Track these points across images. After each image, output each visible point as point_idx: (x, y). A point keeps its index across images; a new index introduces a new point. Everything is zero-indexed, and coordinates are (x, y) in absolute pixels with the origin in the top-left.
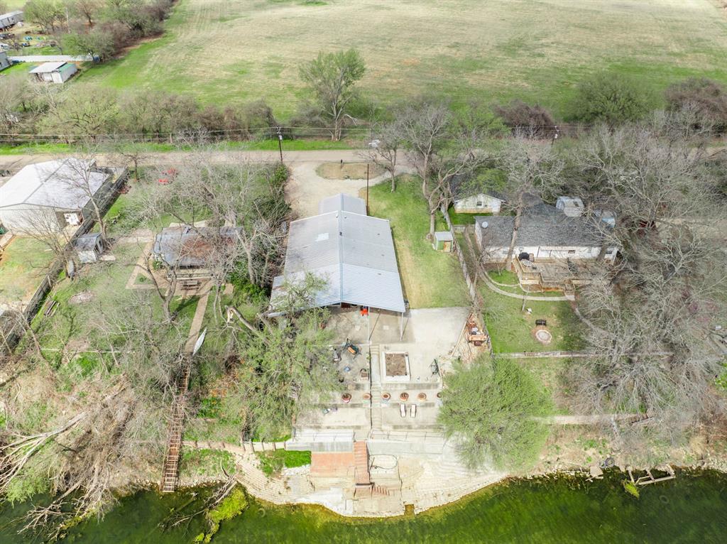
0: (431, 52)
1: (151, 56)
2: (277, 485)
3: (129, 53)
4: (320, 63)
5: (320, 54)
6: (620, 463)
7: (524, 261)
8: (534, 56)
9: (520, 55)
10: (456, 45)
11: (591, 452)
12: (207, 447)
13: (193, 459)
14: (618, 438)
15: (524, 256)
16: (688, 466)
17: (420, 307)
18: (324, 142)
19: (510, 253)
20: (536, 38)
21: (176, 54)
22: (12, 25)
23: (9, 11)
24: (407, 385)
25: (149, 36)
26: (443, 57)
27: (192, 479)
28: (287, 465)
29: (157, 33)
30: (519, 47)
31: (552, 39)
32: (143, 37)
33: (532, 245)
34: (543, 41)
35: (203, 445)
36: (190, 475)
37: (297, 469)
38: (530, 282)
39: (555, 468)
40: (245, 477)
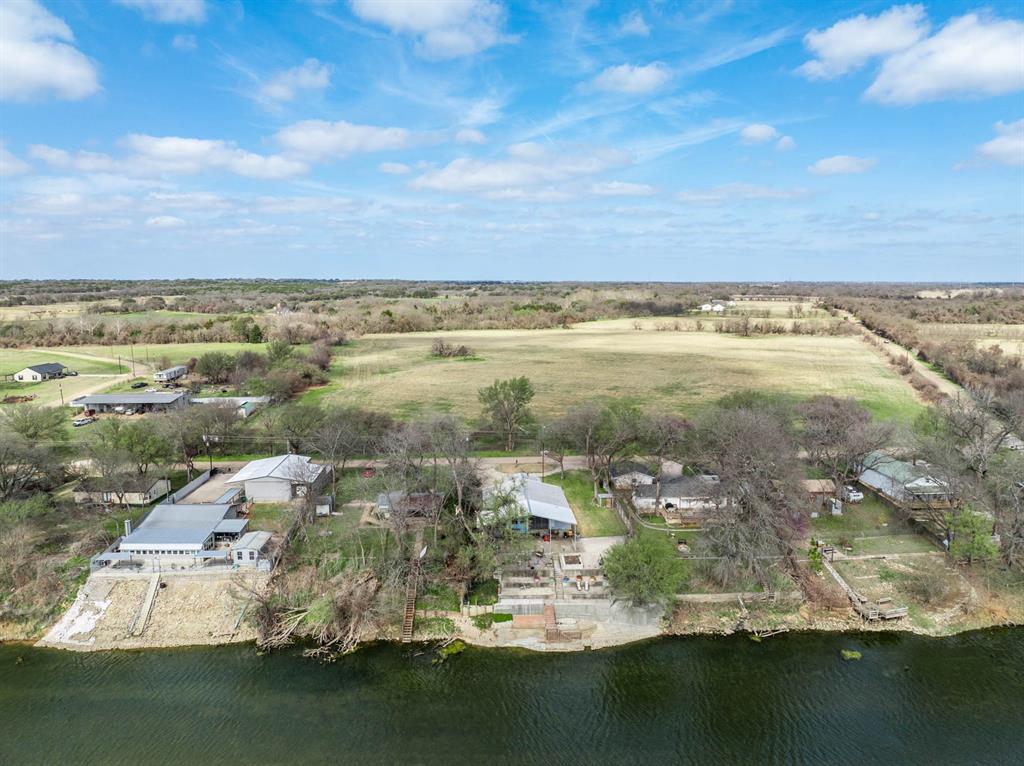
0: (591, 394)
1: (323, 399)
2: (488, 634)
3: (301, 397)
4: (496, 389)
5: (497, 382)
6: (747, 626)
7: (670, 509)
8: (690, 394)
9: (678, 394)
10: (616, 388)
11: (724, 619)
12: (433, 616)
13: (423, 623)
14: (744, 609)
15: (669, 506)
16: (801, 628)
17: (590, 536)
18: (499, 452)
19: (658, 503)
20: (694, 382)
21: (347, 397)
22: (178, 377)
23: (173, 366)
24: (581, 571)
25: (316, 384)
26: (603, 397)
27: (424, 636)
28: (496, 622)
29: (323, 382)
30: (677, 388)
31: (709, 382)
32: (310, 384)
33: (674, 496)
34: (701, 384)
35: (431, 615)
36: (421, 634)
37: (503, 624)
38: (674, 521)
39: (698, 630)
40: (464, 634)
